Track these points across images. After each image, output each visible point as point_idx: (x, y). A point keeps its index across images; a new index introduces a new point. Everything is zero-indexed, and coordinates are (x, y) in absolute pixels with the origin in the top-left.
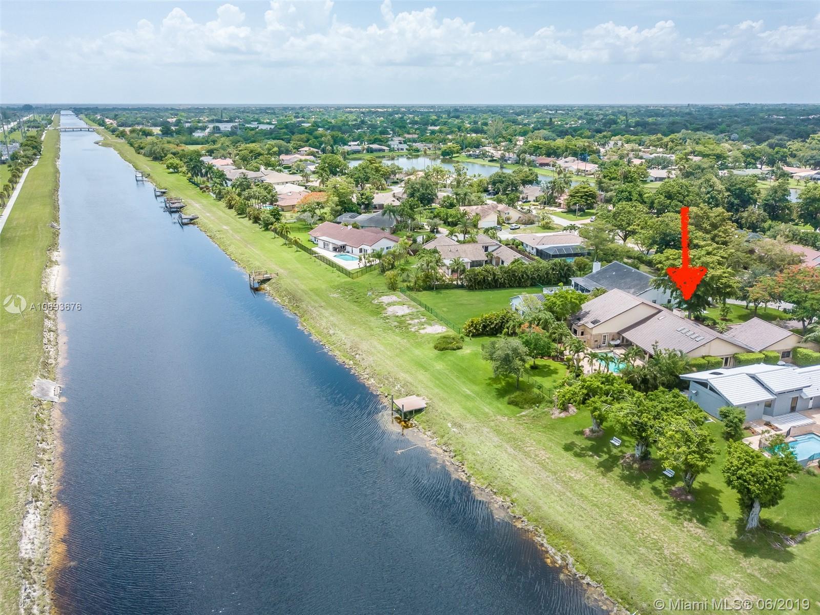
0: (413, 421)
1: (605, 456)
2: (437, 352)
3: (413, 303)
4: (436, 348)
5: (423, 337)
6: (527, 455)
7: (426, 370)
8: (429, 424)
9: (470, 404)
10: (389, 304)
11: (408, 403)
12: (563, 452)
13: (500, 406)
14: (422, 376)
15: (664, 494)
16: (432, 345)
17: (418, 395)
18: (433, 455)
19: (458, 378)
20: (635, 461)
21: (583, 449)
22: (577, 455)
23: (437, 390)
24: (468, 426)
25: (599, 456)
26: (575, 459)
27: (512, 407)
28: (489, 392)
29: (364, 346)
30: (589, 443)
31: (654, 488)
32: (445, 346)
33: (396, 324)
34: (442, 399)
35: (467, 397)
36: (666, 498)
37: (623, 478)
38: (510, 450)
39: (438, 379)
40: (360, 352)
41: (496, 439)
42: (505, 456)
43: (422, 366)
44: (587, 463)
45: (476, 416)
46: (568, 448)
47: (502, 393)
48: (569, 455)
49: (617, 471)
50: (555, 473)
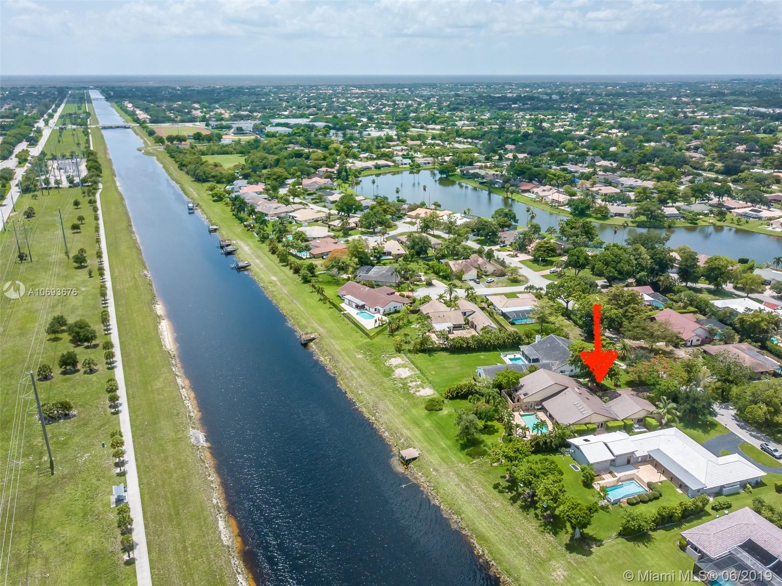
0: (411, 465)
1: (515, 493)
2: (426, 411)
3: (412, 366)
4: (426, 408)
5: (418, 398)
6: (472, 490)
7: (419, 427)
8: (420, 468)
9: (444, 455)
10: (397, 367)
11: (408, 453)
12: (492, 489)
13: (461, 456)
14: (417, 432)
15: (540, 518)
16: (424, 406)
17: (414, 448)
18: (422, 489)
19: (439, 434)
20: (529, 497)
21: (504, 488)
22: (501, 492)
23: (426, 444)
24: (442, 471)
25: (512, 493)
26: (497, 494)
27: (469, 457)
28: (456, 446)
29: (381, 406)
30: (507, 484)
31: (536, 514)
32: (432, 406)
33: (401, 385)
34: (429, 451)
35: (443, 449)
36: (540, 520)
37: (522, 507)
38: (463, 487)
39: (426, 435)
40: (378, 411)
41: (456, 480)
42: (460, 491)
43: (417, 423)
44: (505, 497)
45: (447, 464)
46: (496, 487)
47: (463, 447)
48: (495, 492)
49: (519, 502)
50: (486, 503)
